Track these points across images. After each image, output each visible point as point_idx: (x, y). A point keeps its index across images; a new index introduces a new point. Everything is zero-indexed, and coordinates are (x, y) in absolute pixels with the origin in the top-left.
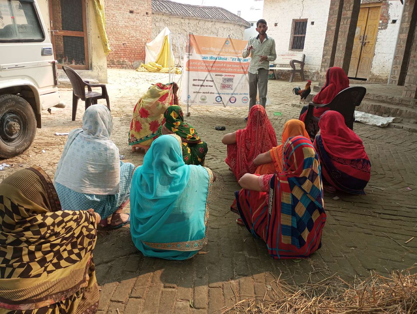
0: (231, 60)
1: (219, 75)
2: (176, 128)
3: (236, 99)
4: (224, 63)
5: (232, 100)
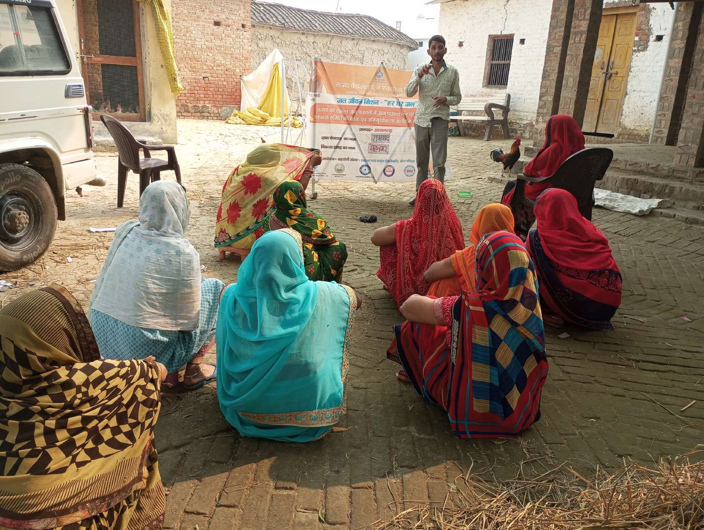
0: (385, 105)
1: (365, 130)
2: (294, 220)
3: (394, 170)
4: (373, 109)
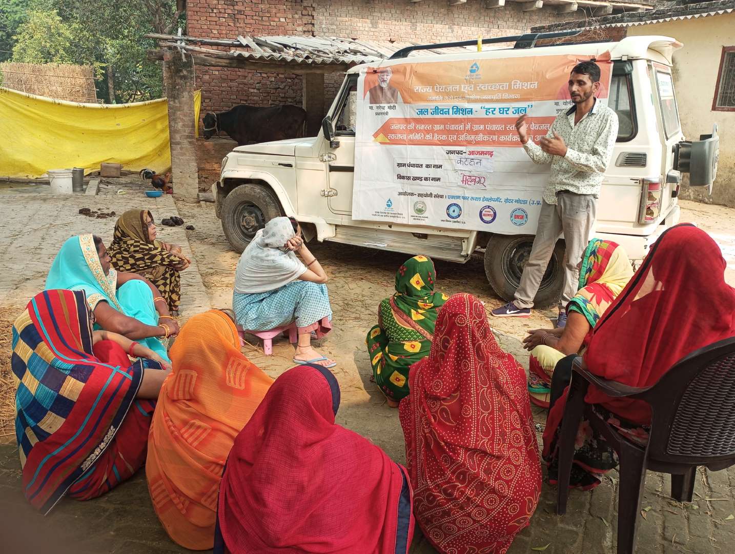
1: (454, 152)
5: (485, 215)
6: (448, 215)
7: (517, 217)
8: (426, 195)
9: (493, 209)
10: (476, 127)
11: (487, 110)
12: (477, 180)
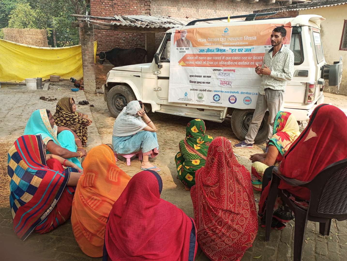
0: (230, 52)
5: (231, 100)
6: (214, 100)
7: (247, 101)
8: (204, 90)
9: (235, 97)
10: (227, 58)
11: (232, 50)
12: (228, 83)
